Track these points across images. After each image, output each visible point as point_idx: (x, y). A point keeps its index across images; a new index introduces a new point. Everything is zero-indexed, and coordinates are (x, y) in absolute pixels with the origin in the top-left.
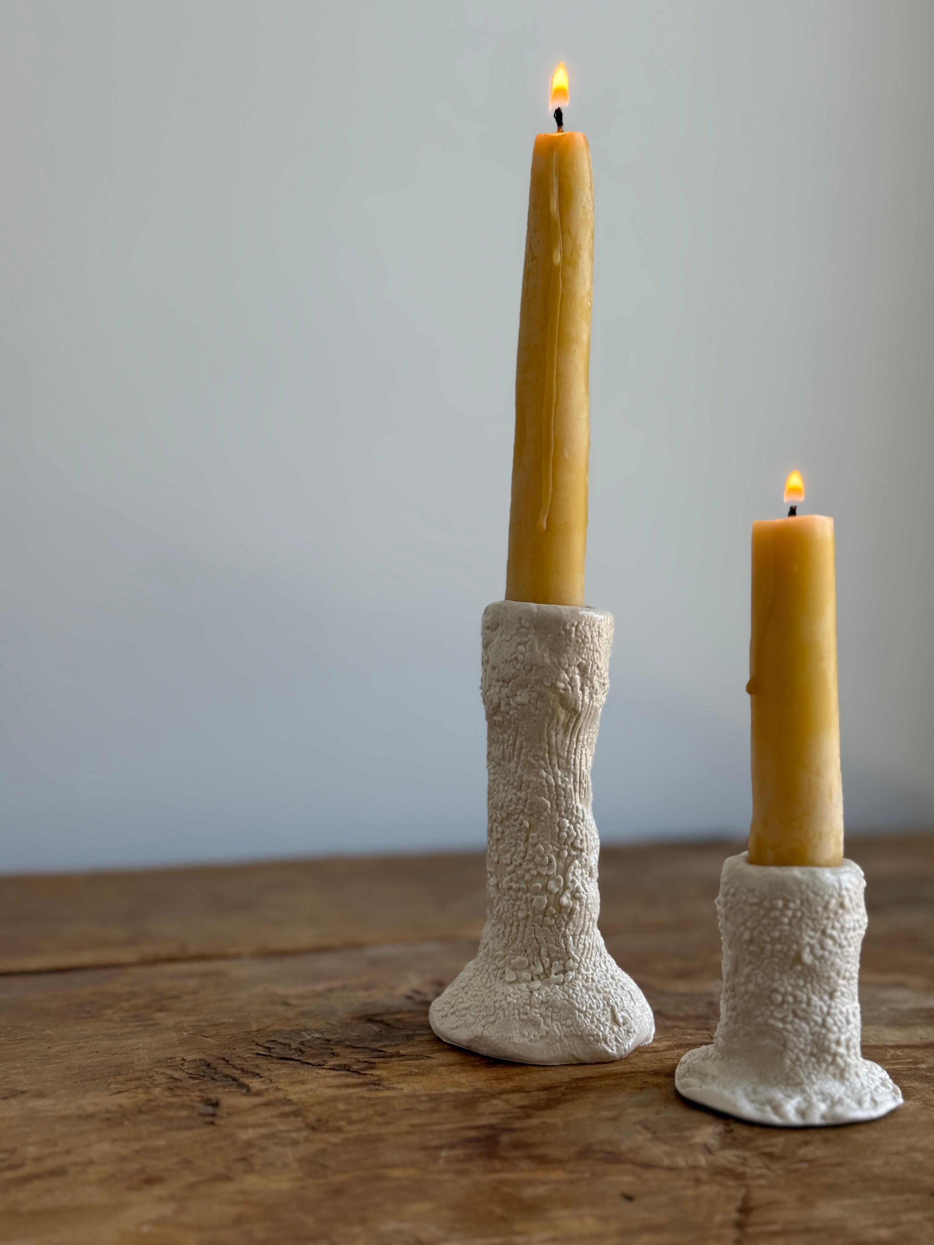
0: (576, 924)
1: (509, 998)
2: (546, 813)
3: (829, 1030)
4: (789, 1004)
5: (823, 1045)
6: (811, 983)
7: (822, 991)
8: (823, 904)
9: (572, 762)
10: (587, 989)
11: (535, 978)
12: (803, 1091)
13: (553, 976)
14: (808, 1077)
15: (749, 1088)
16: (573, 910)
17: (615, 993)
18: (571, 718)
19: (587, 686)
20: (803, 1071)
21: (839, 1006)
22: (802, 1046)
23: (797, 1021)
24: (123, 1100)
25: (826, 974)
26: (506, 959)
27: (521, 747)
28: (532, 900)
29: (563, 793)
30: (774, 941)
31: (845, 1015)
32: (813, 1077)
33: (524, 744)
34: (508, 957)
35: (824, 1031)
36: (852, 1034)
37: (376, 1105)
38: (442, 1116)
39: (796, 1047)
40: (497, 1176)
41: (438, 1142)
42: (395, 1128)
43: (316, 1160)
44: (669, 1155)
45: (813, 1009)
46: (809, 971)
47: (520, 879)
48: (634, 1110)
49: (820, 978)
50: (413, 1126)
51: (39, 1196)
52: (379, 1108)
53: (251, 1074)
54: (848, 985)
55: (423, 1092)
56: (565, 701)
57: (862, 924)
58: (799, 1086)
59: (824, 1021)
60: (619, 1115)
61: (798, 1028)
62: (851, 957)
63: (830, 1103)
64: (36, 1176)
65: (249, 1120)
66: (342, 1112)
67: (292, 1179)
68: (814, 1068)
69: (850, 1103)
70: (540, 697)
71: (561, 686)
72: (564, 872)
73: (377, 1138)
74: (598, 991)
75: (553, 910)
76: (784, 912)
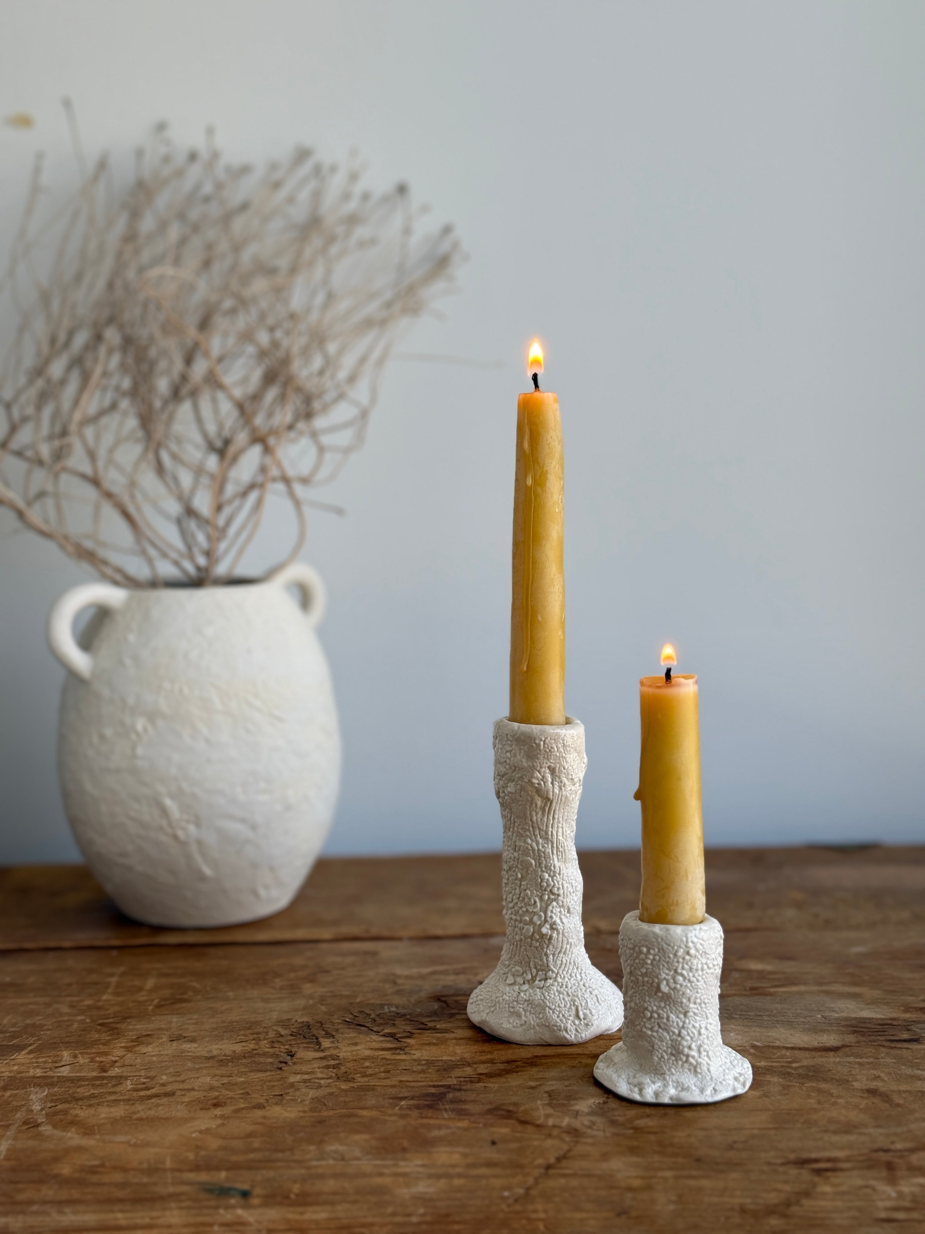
0: (555, 946)
1: (505, 996)
2: (531, 869)
3: (683, 1038)
4: (655, 1019)
5: (679, 1048)
6: (669, 1005)
7: (677, 1012)
8: (674, 952)
9: (550, 833)
10: (560, 993)
11: (526, 982)
12: (665, 1079)
13: (537, 982)
14: (669, 1070)
15: (631, 1074)
16: (551, 938)
17: (582, 996)
18: (546, 803)
19: (556, 781)
20: (666, 1066)
21: (692, 1022)
22: (665, 1048)
23: (661, 1031)
24: (238, 1048)
25: (679, 1000)
26: (510, 968)
27: (515, 822)
28: (524, 928)
29: (543, 855)
30: (644, 975)
31: (697, 1029)
32: (673, 1070)
33: (516, 820)
34: (511, 966)
35: (679, 1039)
36: (703, 1042)
37: (389, 1064)
38: (425, 1076)
39: (660, 1049)
40: (424, 1121)
41: (406, 1094)
42: (388, 1082)
43: (323, 1100)
44: (548, 1116)
45: (671, 1023)
46: (667, 998)
47: (517, 913)
48: (554, 1082)
49: (675, 1002)
50: (401, 1081)
51: (150, 1109)
52: (389, 1067)
53: (329, 1035)
54: (699, 1008)
55: (426, 1058)
56: (538, 791)
57: (711, 966)
58: (663, 1076)
59: (680, 1032)
60: (540, 1085)
61: (662, 1036)
62: (700, 989)
63: (680, 1089)
64: (156, 1096)
65: (304, 1068)
66: (364, 1068)
67: (299, 1111)
68: (673, 1064)
69: (695, 1090)
70: (522, 789)
71: (535, 781)
72: (545, 910)
73: (371, 1088)
74: (568, 995)
75: (537, 936)
76: (648, 956)
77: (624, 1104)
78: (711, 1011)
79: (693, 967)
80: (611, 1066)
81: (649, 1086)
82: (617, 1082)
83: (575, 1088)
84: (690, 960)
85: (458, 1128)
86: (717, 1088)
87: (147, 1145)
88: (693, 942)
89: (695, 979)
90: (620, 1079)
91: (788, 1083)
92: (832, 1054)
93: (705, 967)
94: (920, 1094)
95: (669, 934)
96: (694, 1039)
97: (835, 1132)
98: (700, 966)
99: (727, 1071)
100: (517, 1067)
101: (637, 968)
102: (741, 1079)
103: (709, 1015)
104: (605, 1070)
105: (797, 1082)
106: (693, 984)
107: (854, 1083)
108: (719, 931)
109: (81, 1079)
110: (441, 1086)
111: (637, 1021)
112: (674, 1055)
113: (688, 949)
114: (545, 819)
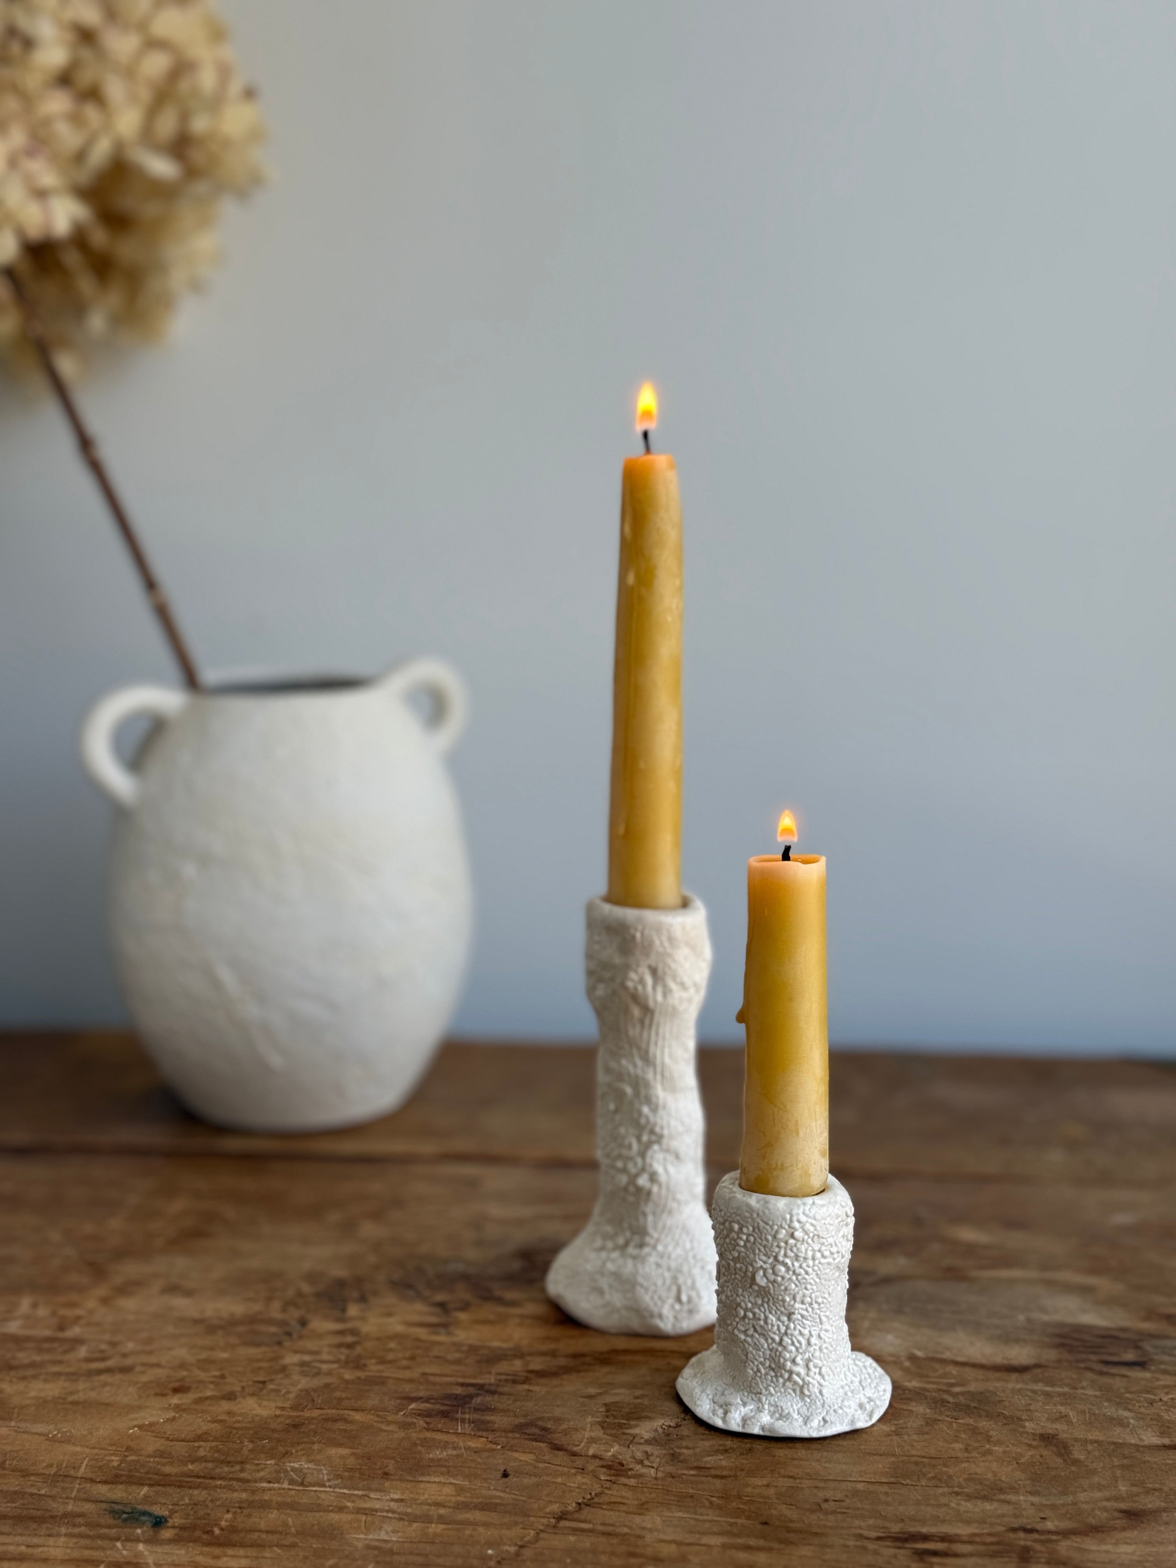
0: (656, 1203)
1: (588, 1265)
2: (627, 1100)
3: (785, 1348)
4: (749, 1319)
5: (779, 1361)
6: (768, 1303)
7: (779, 1313)
8: (773, 1233)
9: (652, 1054)
10: (658, 1265)
11: (616, 1248)
12: (760, 1400)
13: (630, 1249)
14: (766, 1389)
15: (719, 1388)
16: (650, 1192)
17: (688, 1272)
18: (646, 1014)
19: (659, 985)
20: (762, 1382)
21: (798, 1327)
22: (762, 1360)
23: (756, 1335)
24: (240, 1309)
25: (780, 1298)
26: (601, 1227)
28: (616, 1176)
29: (642, 1081)
30: (736, 1260)
31: (807, 1337)
32: (771, 1389)
34: (603, 1225)
35: (780, 1349)
36: (812, 1355)
37: (418, 1348)
38: (458, 1368)
39: (756, 1359)
40: (428, 1435)
41: (421, 1394)
42: (408, 1374)
43: (313, 1394)
44: (592, 1440)
45: (770, 1326)
46: (765, 1292)
47: (609, 1156)
48: (622, 1391)
49: (775, 1300)
50: (424, 1374)
51: (93, 1389)
52: (419, 1351)
53: (363, 1299)
54: (810, 1309)
55: (470, 1342)
56: (636, 998)
57: (827, 1253)
58: (758, 1395)
59: (781, 1340)
60: (601, 1394)
61: (757, 1343)
62: (810, 1284)
63: (777, 1415)
64: (109, 1370)
65: (311, 1345)
66: (386, 1350)
67: (277, 1407)
68: (772, 1381)
69: (796, 1420)
70: (614, 993)
71: (630, 984)
72: (643, 1155)
73: (381, 1381)
74: (669, 1269)
75: (632, 1189)
76: (741, 1235)
77: (701, 1430)
78: (828, 1313)
79: (800, 1254)
80: (699, 1375)
81: (737, 1409)
82: (698, 1399)
83: (646, 1402)
84: (795, 1245)
85: (468, 1449)
86: (828, 1418)
87: (68, 1440)
88: (799, 1221)
89: (802, 1272)
90: (705, 1395)
91: (936, 1416)
92: (1014, 1376)
93: (818, 1255)
94: (1112, 1447)
95: (767, 1208)
96: (801, 1351)
97: (969, 1497)
98: (810, 1254)
99: (850, 1394)
101: (727, 1250)
102: (869, 1406)
103: (824, 1319)
104: (688, 1381)
105: (948, 1416)
106: (800, 1277)
107: (1027, 1424)
109: (27, 1339)
110: (472, 1385)
111: (730, 1319)
112: (773, 1370)
113: (792, 1230)
114: (645, 1034)
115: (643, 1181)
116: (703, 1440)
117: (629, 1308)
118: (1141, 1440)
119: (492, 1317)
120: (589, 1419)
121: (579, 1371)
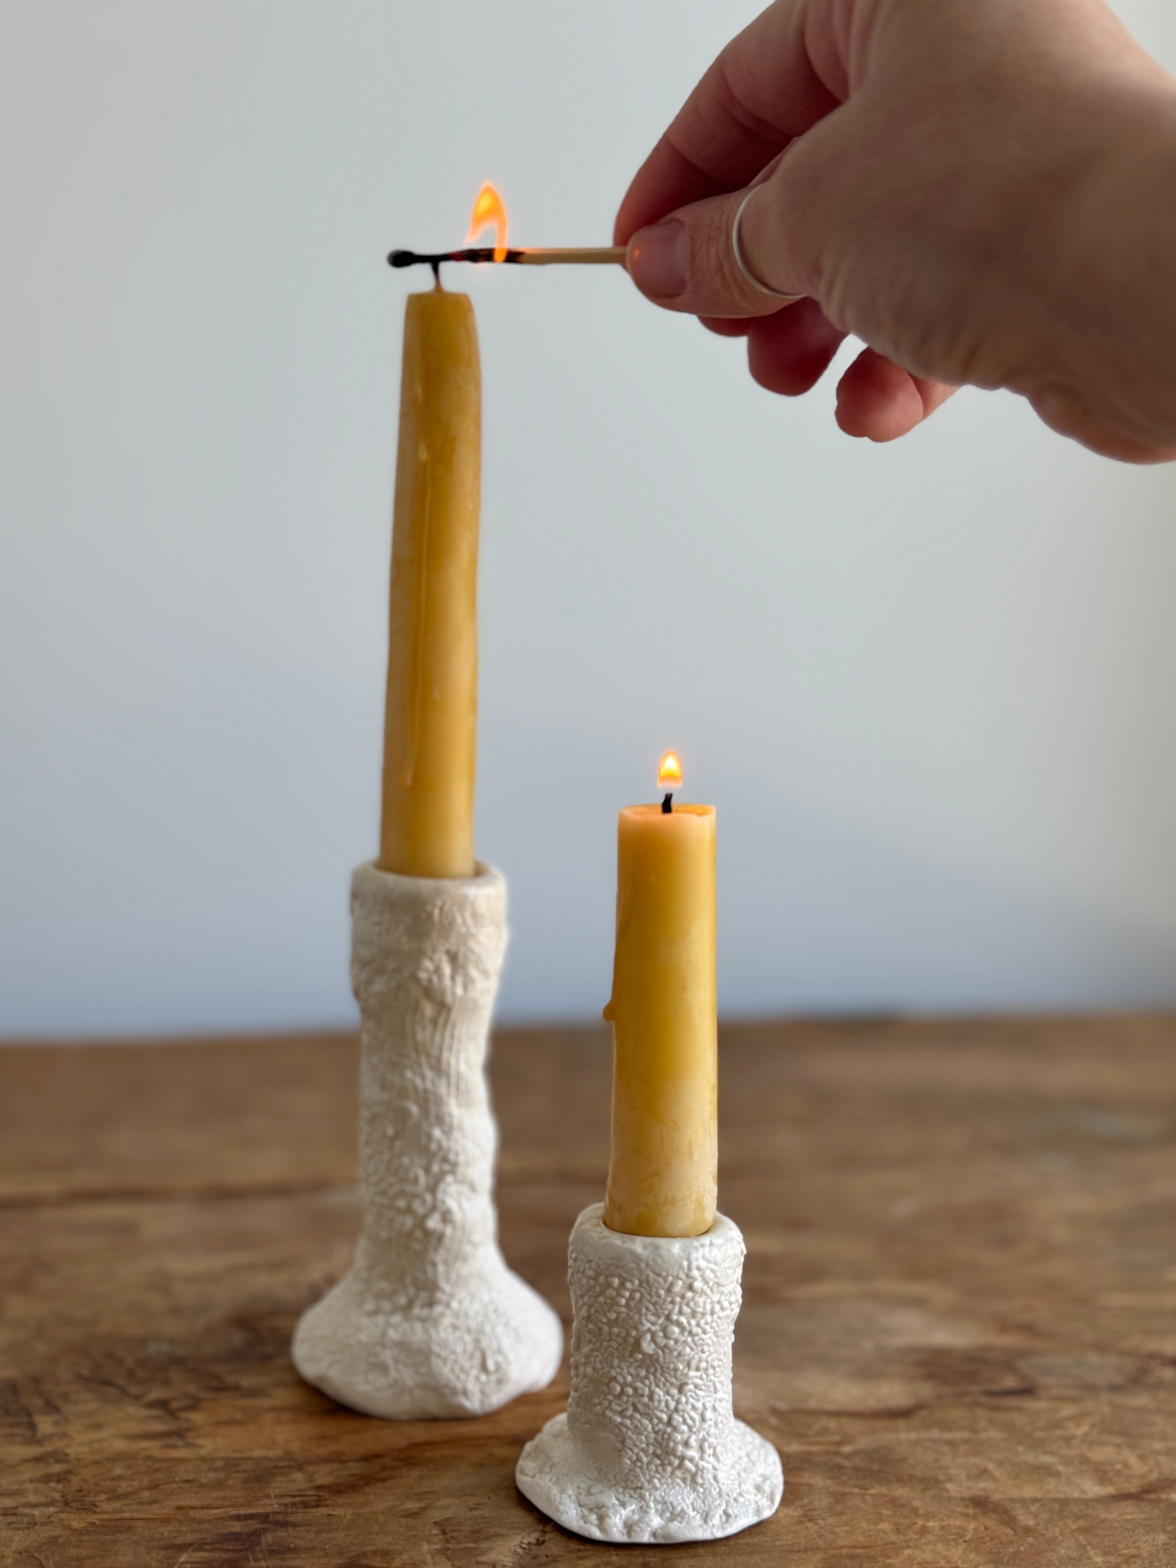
0: (449, 1249)
1: (360, 1334)
2: (411, 1120)
3: (675, 1429)
4: (628, 1396)
5: (667, 1446)
6: (654, 1374)
7: (668, 1384)
8: (667, 1286)
9: (445, 1062)
10: (455, 1328)
11: (397, 1310)
12: (642, 1497)
13: (416, 1310)
14: (650, 1482)
15: (582, 1485)
16: (441, 1236)
17: (491, 1331)
18: (440, 1012)
19: (459, 975)
20: (644, 1474)
21: (691, 1400)
22: (644, 1445)
23: (638, 1416)
25: (672, 1366)
26: (369, 1283)
28: (395, 1219)
29: (432, 1098)
30: (611, 1323)
31: (700, 1411)
32: (656, 1481)
34: (371, 1280)
35: (669, 1430)
36: (708, 1434)
37: (157, 1470)
38: (222, 1494)
39: (636, 1446)
41: (189, 1538)
42: (156, 1511)
45: (656, 1403)
46: (651, 1361)
47: (383, 1193)
48: (449, 1501)
49: (665, 1369)
50: (179, 1508)
52: (159, 1475)
53: (51, 1407)
54: (704, 1376)
55: (222, 1454)
56: (430, 993)
57: (726, 1304)
58: (638, 1491)
59: (670, 1419)
60: (423, 1509)
61: (639, 1425)
62: (708, 1345)
63: (668, 1515)
66: (113, 1479)
69: (694, 1518)
70: (400, 987)
71: (423, 975)
72: (433, 1189)
73: (124, 1526)
74: (469, 1331)
75: (418, 1234)
76: (621, 1292)
77: (573, 1545)
78: (722, 1378)
79: (698, 1310)
80: (547, 1469)
81: (616, 1512)
82: (560, 1503)
83: (486, 1512)
84: (693, 1299)
86: (730, 1511)
88: (699, 1269)
89: (699, 1330)
90: (565, 1496)
91: (841, 1489)
92: (901, 1423)
93: (716, 1307)
94: (1057, 1505)
95: (660, 1256)
96: (694, 1429)
98: (708, 1307)
99: (743, 1475)
100: (384, 1468)
101: (600, 1311)
102: (767, 1488)
103: (718, 1386)
104: (537, 1479)
105: (855, 1486)
106: (696, 1338)
107: (949, 1486)
108: (739, 1243)
110: (252, 1517)
111: (598, 1397)
112: (658, 1457)
113: (690, 1281)
114: (438, 1038)
115: (433, 1223)
116: (581, 1558)
117: (422, 1386)
118: (1084, 1492)
119: (238, 1416)
120: (425, 1547)
121: (384, 1480)
